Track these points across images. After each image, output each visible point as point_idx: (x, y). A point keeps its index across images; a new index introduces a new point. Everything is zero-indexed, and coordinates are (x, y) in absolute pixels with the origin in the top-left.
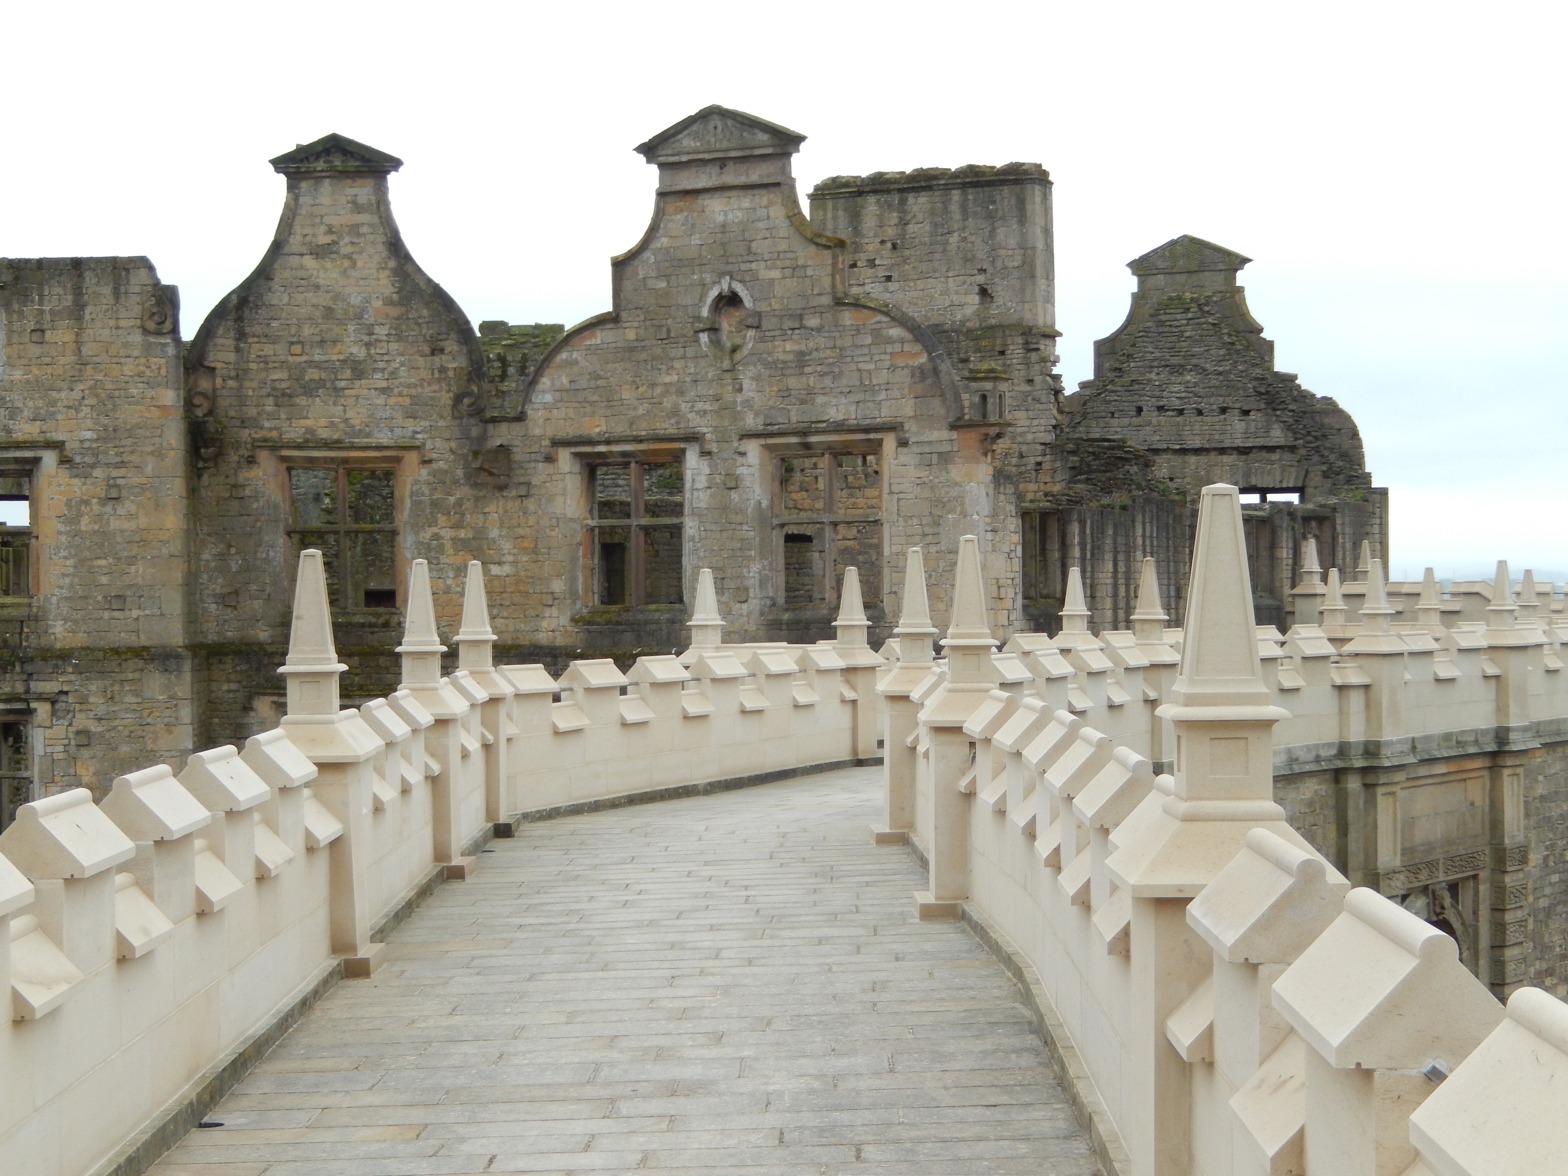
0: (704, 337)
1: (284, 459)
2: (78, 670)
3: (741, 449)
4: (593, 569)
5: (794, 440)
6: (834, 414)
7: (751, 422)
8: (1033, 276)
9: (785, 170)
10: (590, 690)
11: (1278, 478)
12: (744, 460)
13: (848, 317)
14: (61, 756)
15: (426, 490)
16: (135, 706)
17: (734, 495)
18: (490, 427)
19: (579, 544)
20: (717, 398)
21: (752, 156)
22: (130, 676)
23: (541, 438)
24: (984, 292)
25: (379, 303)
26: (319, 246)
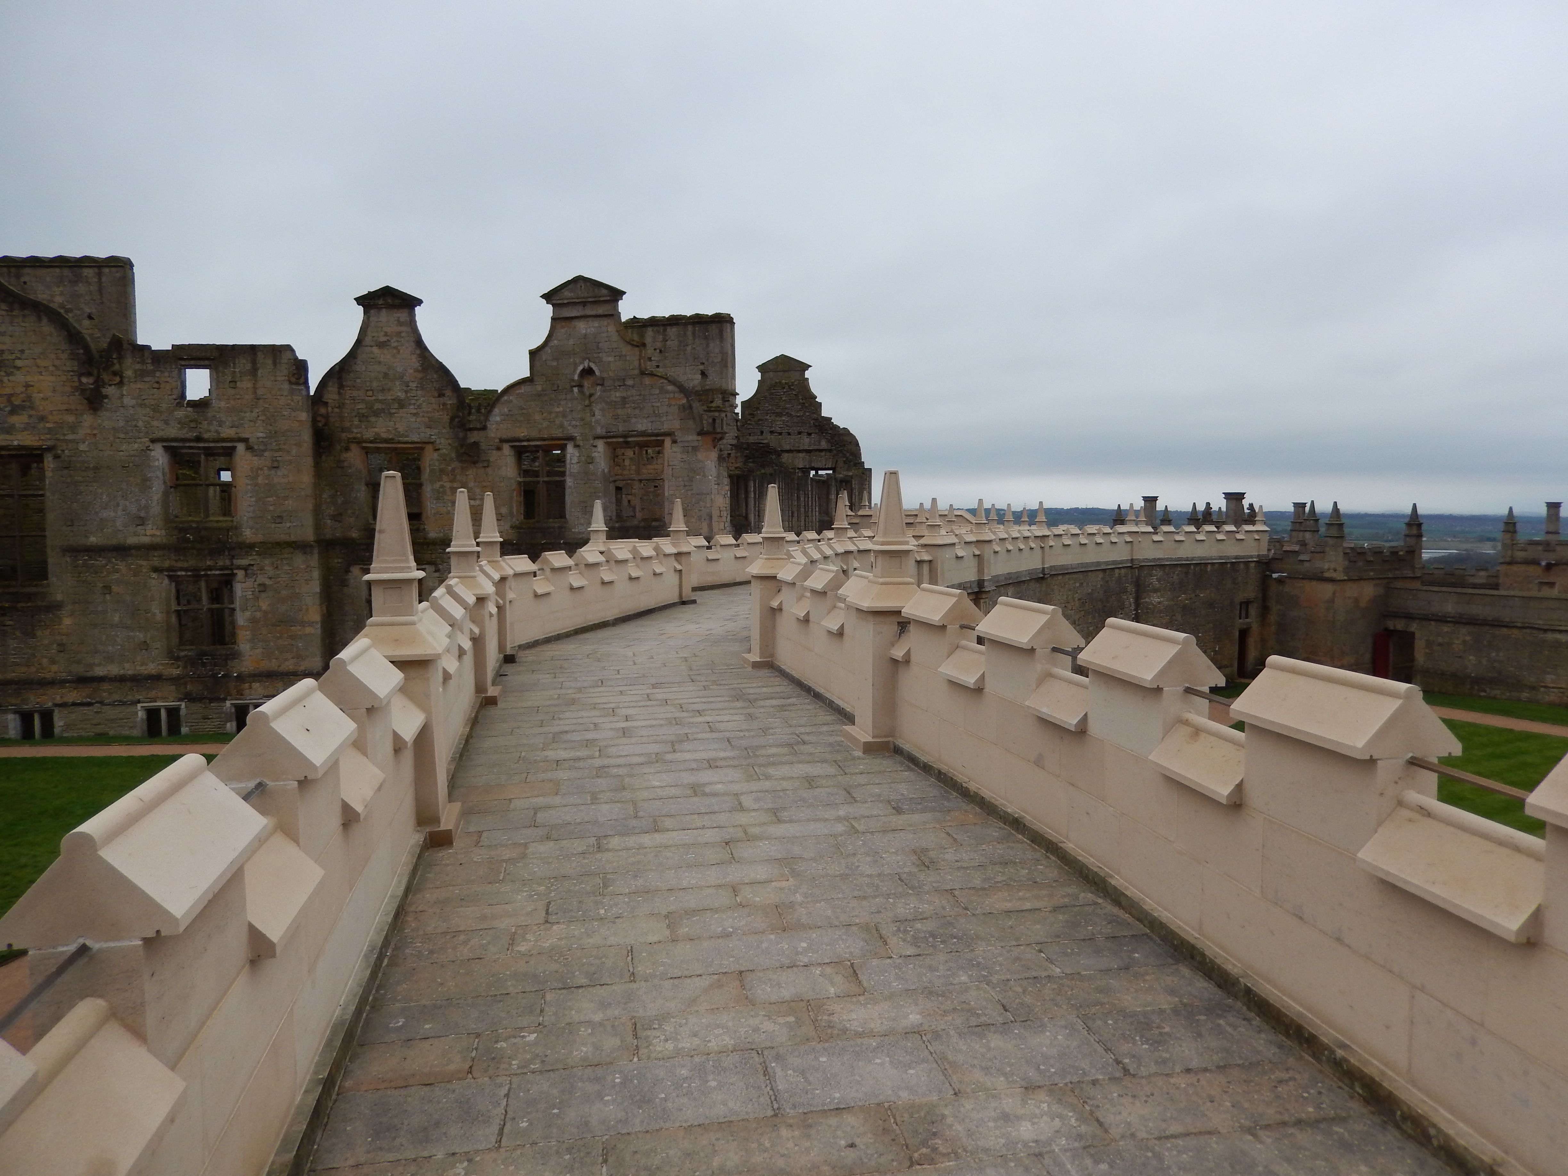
0: (576, 390)
1: (364, 448)
2: (258, 554)
3: (595, 444)
4: (520, 502)
5: (621, 440)
6: (641, 427)
7: (599, 431)
8: (726, 366)
9: (616, 308)
10: (554, 570)
11: (824, 463)
12: (596, 450)
13: (647, 381)
14: (251, 597)
15: (437, 463)
16: (289, 571)
17: (591, 466)
18: (469, 432)
19: (514, 490)
20: (582, 419)
21: (600, 301)
22: (286, 556)
23: (494, 438)
24: (703, 374)
25: (411, 371)
26: (380, 342)
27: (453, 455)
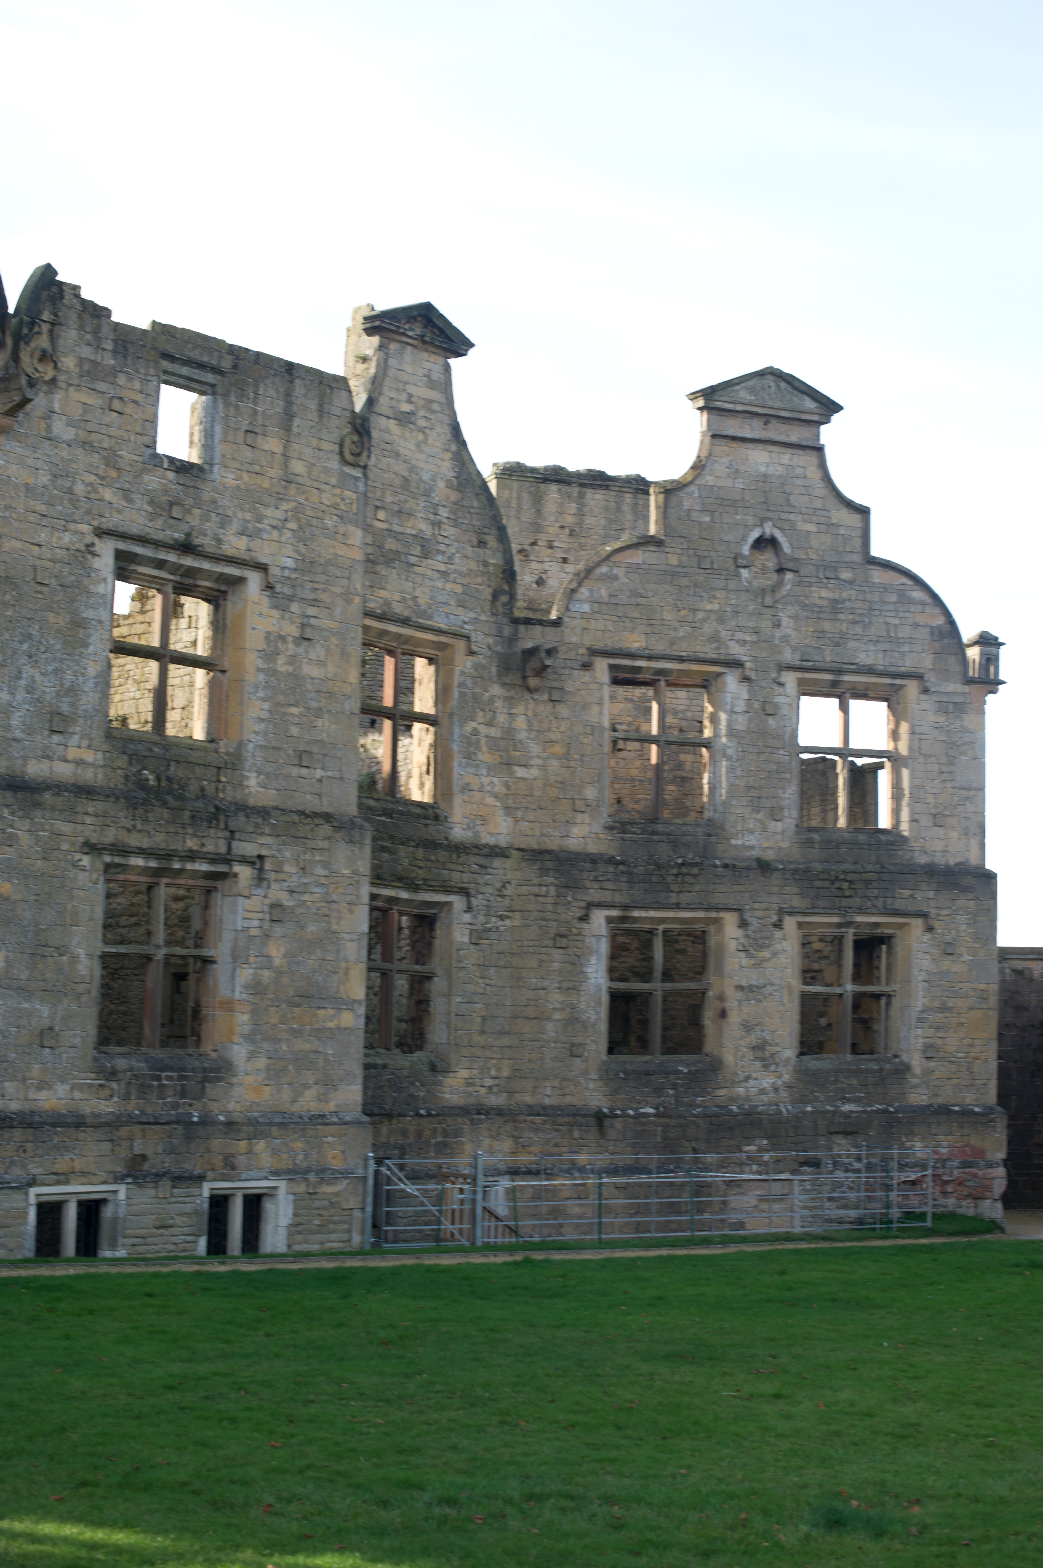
0: (746, 574)
2: (275, 832)
3: (782, 680)
4: (610, 780)
5: (828, 677)
6: (865, 658)
7: (788, 655)
12: (781, 690)
13: (874, 573)
14: (257, 931)
15: (469, 682)
16: (323, 880)
17: (771, 721)
18: (522, 628)
20: (756, 631)
22: (321, 844)
23: (577, 645)
25: (441, 484)
26: (401, 412)
27: (494, 670)
